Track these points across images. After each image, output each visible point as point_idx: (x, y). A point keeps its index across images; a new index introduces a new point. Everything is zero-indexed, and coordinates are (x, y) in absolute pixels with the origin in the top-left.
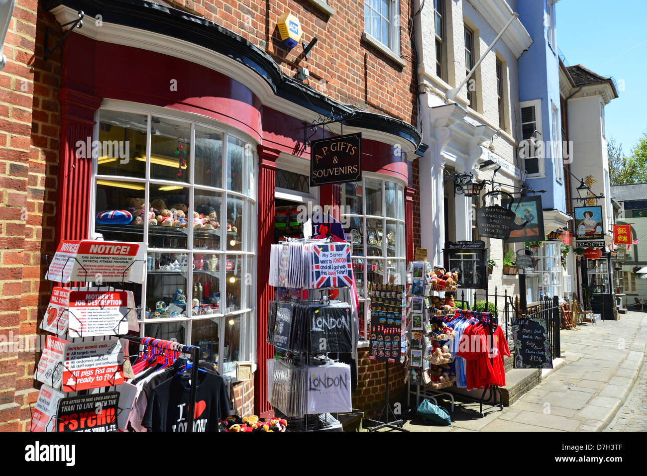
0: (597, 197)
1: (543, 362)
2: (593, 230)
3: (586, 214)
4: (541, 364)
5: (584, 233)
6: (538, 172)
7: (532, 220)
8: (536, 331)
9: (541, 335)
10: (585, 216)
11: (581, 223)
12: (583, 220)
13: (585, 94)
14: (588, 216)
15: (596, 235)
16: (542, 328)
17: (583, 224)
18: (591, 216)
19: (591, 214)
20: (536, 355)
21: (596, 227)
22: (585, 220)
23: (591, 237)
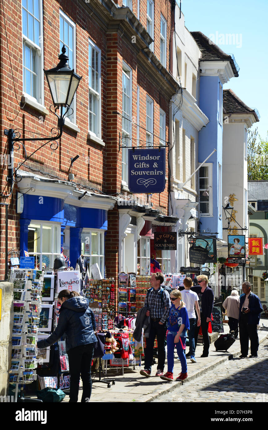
0: (243, 229)
1: (219, 329)
2: (239, 251)
3: (236, 240)
4: (218, 330)
5: (233, 253)
6: (208, 212)
7: (210, 250)
8: (216, 313)
9: (218, 315)
10: (234, 242)
11: (232, 246)
12: (233, 244)
13: (233, 121)
14: (236, 241)
15: (241, 255)
16: (219, 311)
17: (233, 247)
18: (238, 242)
19: (238, 241)
20: (216, 325)
21: (241, 250)
22: (235, 244)
23: (238, 256)
